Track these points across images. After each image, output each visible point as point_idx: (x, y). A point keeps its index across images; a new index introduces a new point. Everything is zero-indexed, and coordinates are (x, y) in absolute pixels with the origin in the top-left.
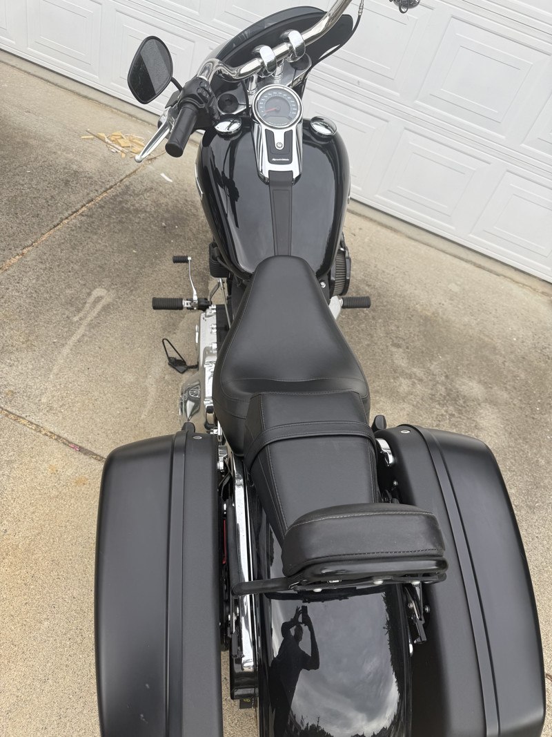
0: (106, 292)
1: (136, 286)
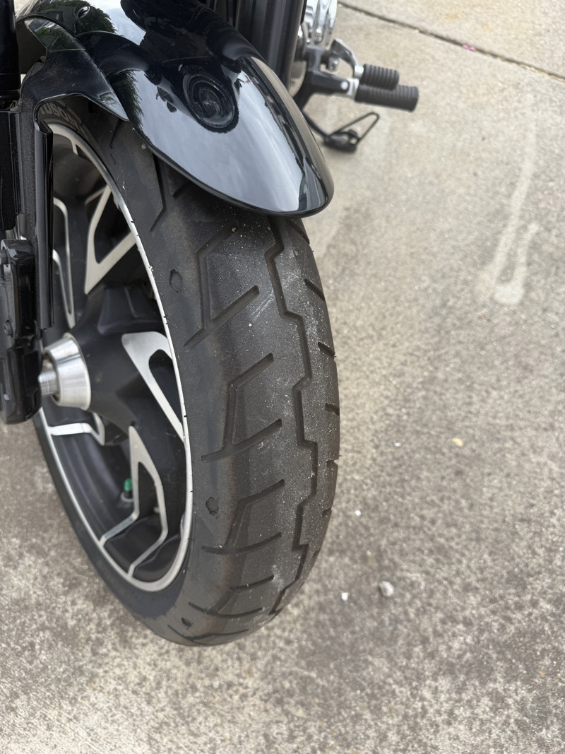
0: (497, 296)
1: (437, 320)
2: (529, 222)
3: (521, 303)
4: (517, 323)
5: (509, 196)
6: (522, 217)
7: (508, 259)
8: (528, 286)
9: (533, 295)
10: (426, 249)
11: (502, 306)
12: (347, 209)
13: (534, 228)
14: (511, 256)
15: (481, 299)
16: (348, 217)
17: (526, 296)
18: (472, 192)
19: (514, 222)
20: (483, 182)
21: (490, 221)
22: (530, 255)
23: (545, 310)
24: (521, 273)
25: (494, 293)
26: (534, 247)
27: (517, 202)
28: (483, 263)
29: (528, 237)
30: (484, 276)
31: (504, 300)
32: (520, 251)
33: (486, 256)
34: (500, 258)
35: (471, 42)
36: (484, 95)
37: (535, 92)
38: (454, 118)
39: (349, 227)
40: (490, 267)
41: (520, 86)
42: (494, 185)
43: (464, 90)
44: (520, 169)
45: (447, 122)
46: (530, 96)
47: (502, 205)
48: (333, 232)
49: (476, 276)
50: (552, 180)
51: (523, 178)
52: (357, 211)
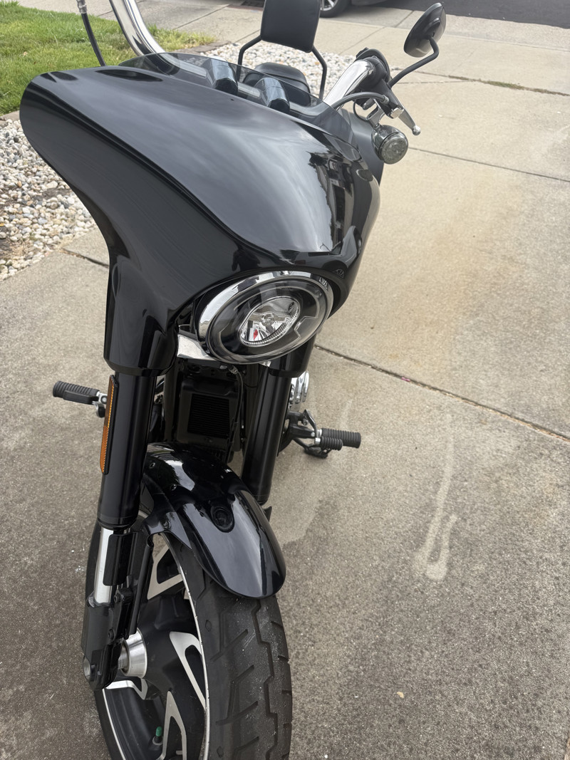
0: (428, 573)
2: (450, 514)
3: (446, 579)
4: (442, 595)
5: (436, 493)
6: (445, 510)
7: (436, 543)
8: (450, 565)
9: (454, 572)
10: (376, 534)
11: (431, 581)
12: (320, 501)
13: (454, 518)
14: (438, 541)
15: (417, 575)
16: (321, 508)
17: (448, 573)
18: (409, 489)
19: (440, 513)
20: (416, 481)
21: (422, 512)
22: (451, 540)
23: (463, 585)
24: (445, 554)
25: (426, 570)
26: (454, 533)
27: (441, 498)
28: (418, 546)
29: (449, 525)
30: (419, 557)
31: (433, 577)
32: (444, 536)
33: (419, 541)
34: (430, 542)
35: (407, 375)
36: (416, 414)
37: (453, 413)
38: (395, 432)
39: (321, 515)
40: (423, 549)
41: (442, 408)
42: (424, 484)
43: (403, 412)
44: (443, 471)
45: (390, 434)
46: (449, 416)
47: (430, 500)
48: (311, 519)
49: (412, 557)
50: (466, 481)
51: (445, 479)
52: (328, 503)
